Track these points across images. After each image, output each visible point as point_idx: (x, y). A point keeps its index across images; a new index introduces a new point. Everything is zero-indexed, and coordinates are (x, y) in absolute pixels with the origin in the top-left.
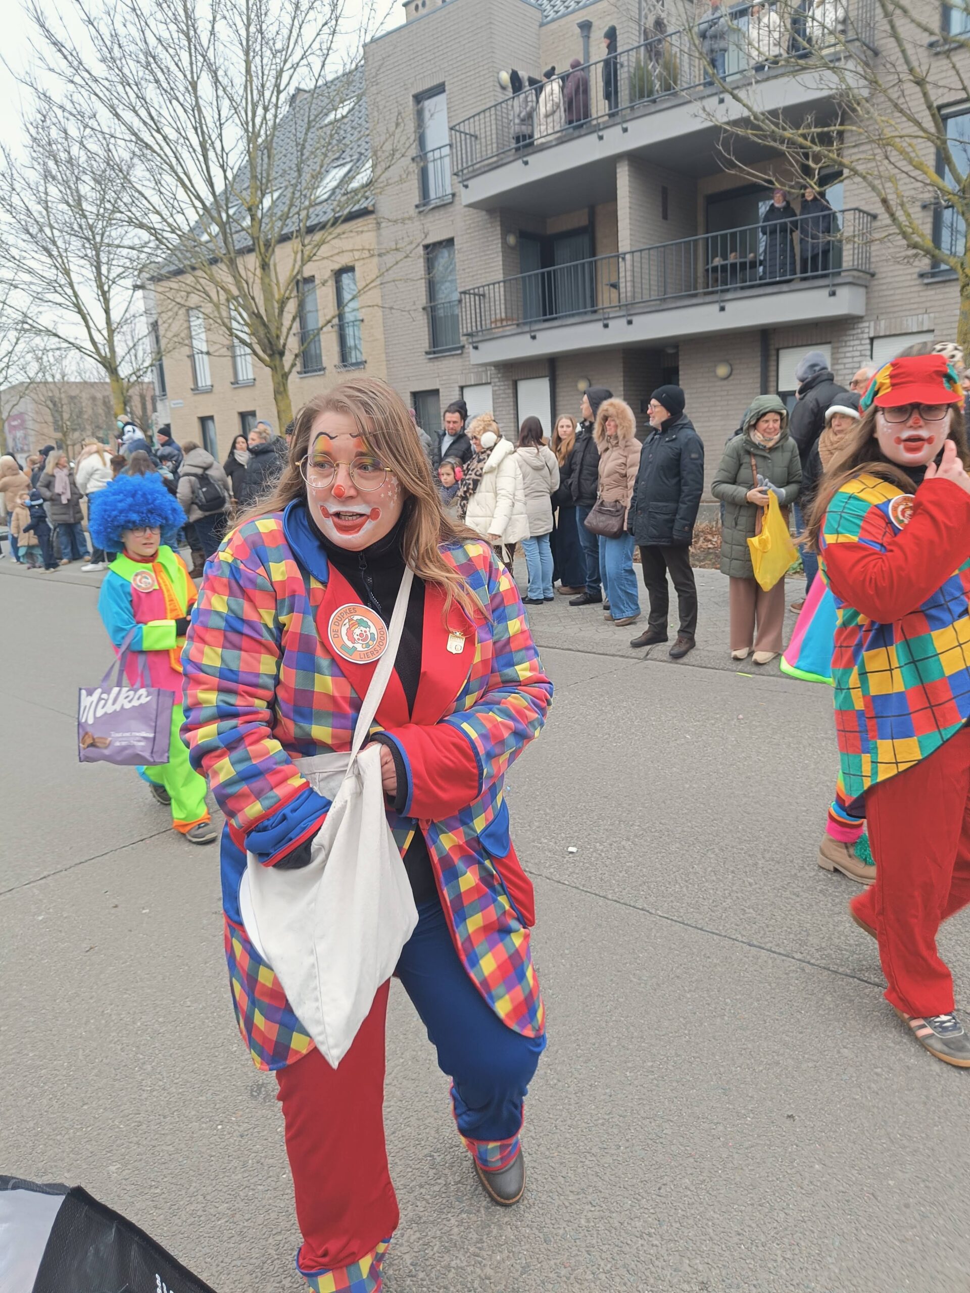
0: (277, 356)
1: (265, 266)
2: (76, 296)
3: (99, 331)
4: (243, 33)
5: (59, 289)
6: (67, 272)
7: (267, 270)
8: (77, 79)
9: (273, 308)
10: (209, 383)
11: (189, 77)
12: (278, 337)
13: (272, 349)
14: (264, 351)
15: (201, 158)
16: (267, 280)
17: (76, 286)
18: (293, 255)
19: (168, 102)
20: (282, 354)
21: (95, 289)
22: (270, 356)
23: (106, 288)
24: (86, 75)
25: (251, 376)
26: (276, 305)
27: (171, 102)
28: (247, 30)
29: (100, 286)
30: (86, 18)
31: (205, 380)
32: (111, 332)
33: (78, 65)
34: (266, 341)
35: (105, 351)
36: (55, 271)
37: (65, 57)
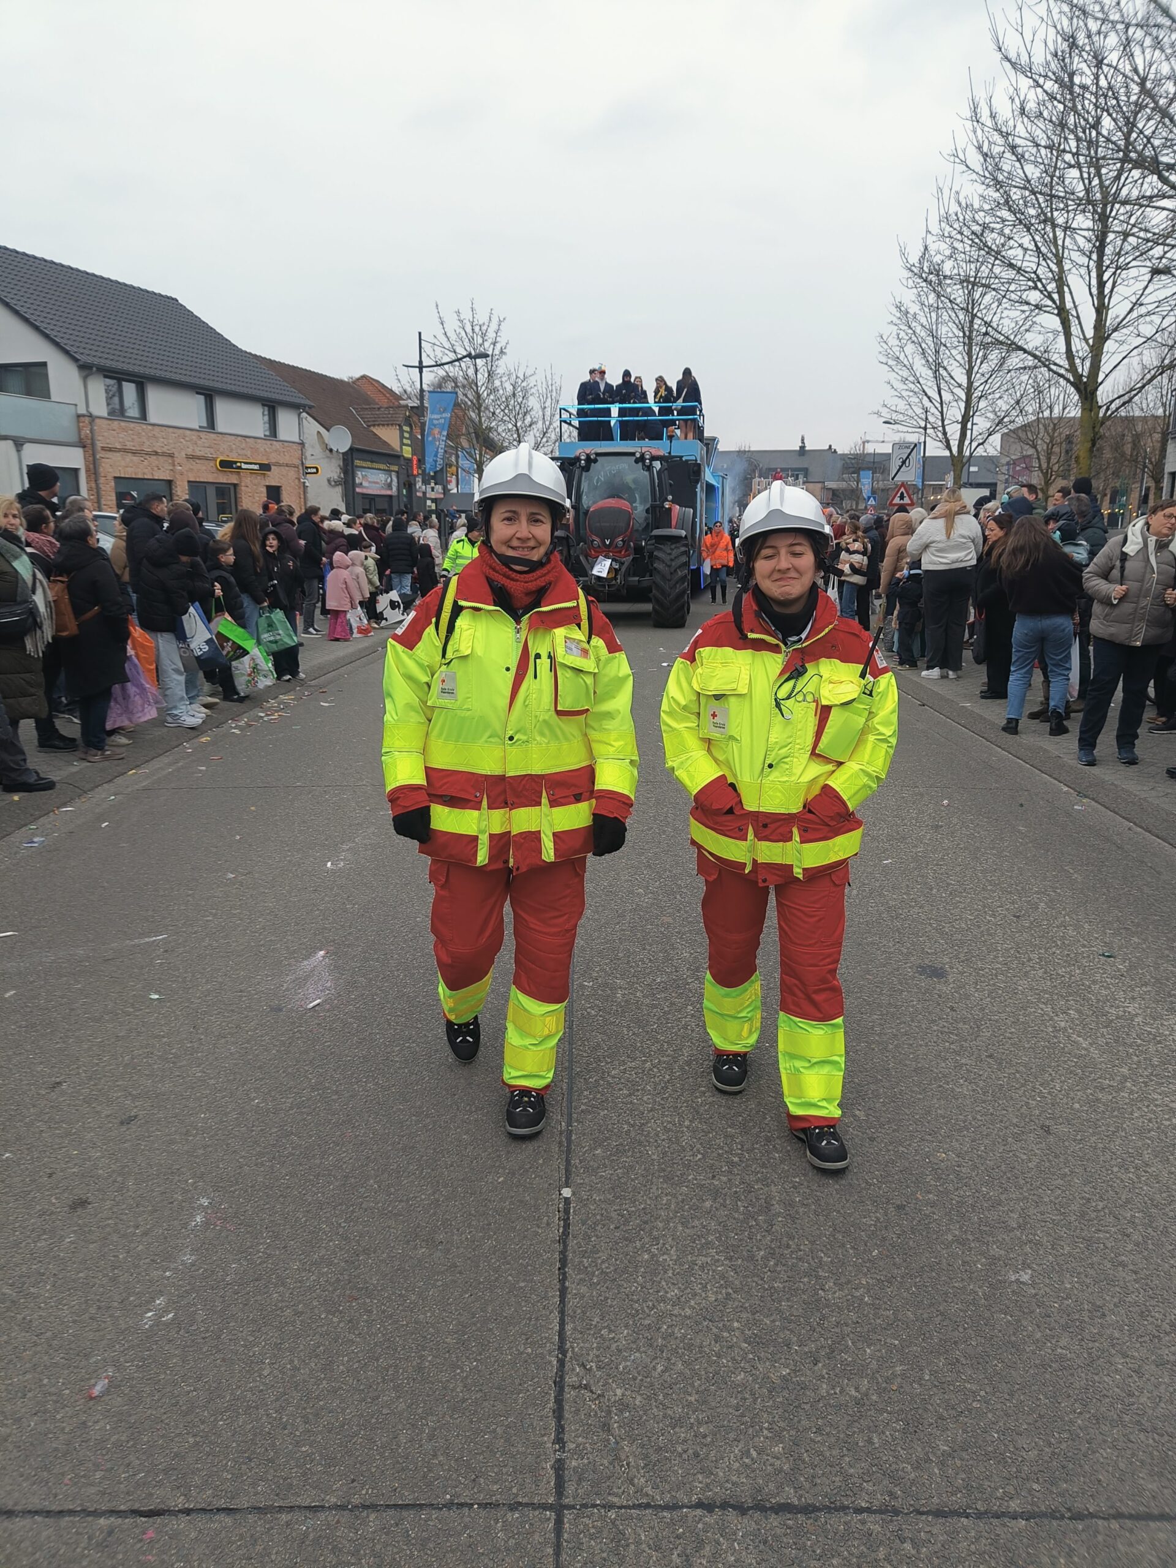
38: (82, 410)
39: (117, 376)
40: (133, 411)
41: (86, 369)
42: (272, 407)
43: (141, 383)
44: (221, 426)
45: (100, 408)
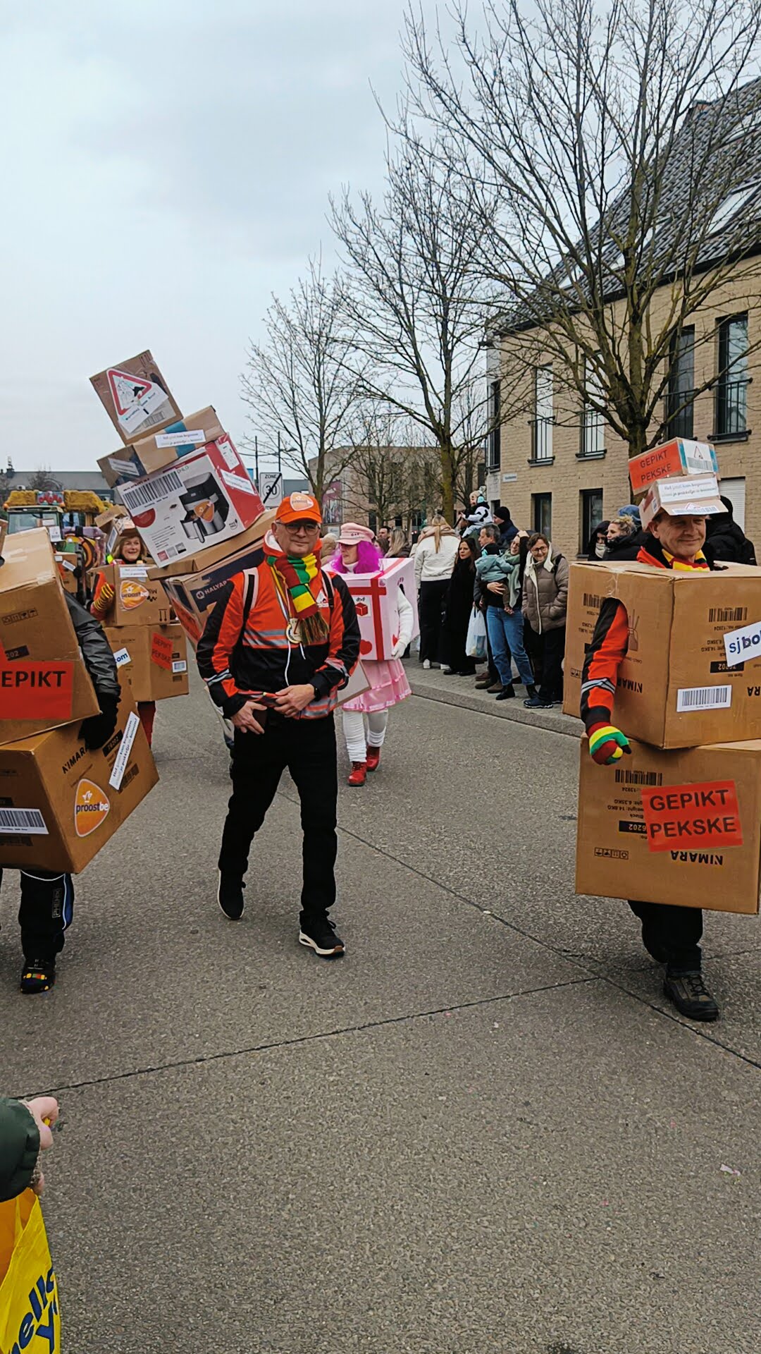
0: (639, 427)
1: (635, 319)
2: (417, 356)
3: (437, 395)
4: (642, 53)
5: (400, 349)
6: (411, 330)
7: (638, 325)
8: (453, 124)
9: (640, 368)
10: (550, 455)
11: (574, 108)
12: (643, 403)
13: (632, 418)
14: (623, 421)
15: (577, 199)
16: (636, 337)
17: (418, 345)
18: (671, 303)
19: (546, 138)
20: (645, 424)
21: (439, 348)
22: (628, 426)
23: (450, 347)
24: (462, 119)
25: (601, 448)
26: (643, 365)
27: (549, 139)
28: (647, 49)
29: (444, 346)
30: (472, 60)
31: (545, 451)
32: (449, 395)
33: (456, 109)
34: (627, 407)
35: (440, 416)
36: (398, 329)
37: (444, 103)
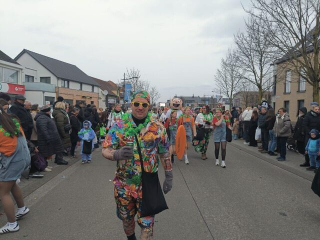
0: (316, 82)
3: (258, 77)
6: (252, 63)
8: (263, 8)
10: (289, 91)
14: (311, 80)
16: (316, 57)
17: (254, 66)
21: (259, 66)
22: (313, 82)
23: (262, 66)
24: (265, 6)
25: (304, 89)
32: (262, 77)
34: (313, 77)
35: (259, 82)
38: (57, 86)
39: (64, 80)
40: (66, 86)
41: (58, 78)
42: (93, 86)
43: (68, 81)
44: (83, 89)
45: (60, 86)
